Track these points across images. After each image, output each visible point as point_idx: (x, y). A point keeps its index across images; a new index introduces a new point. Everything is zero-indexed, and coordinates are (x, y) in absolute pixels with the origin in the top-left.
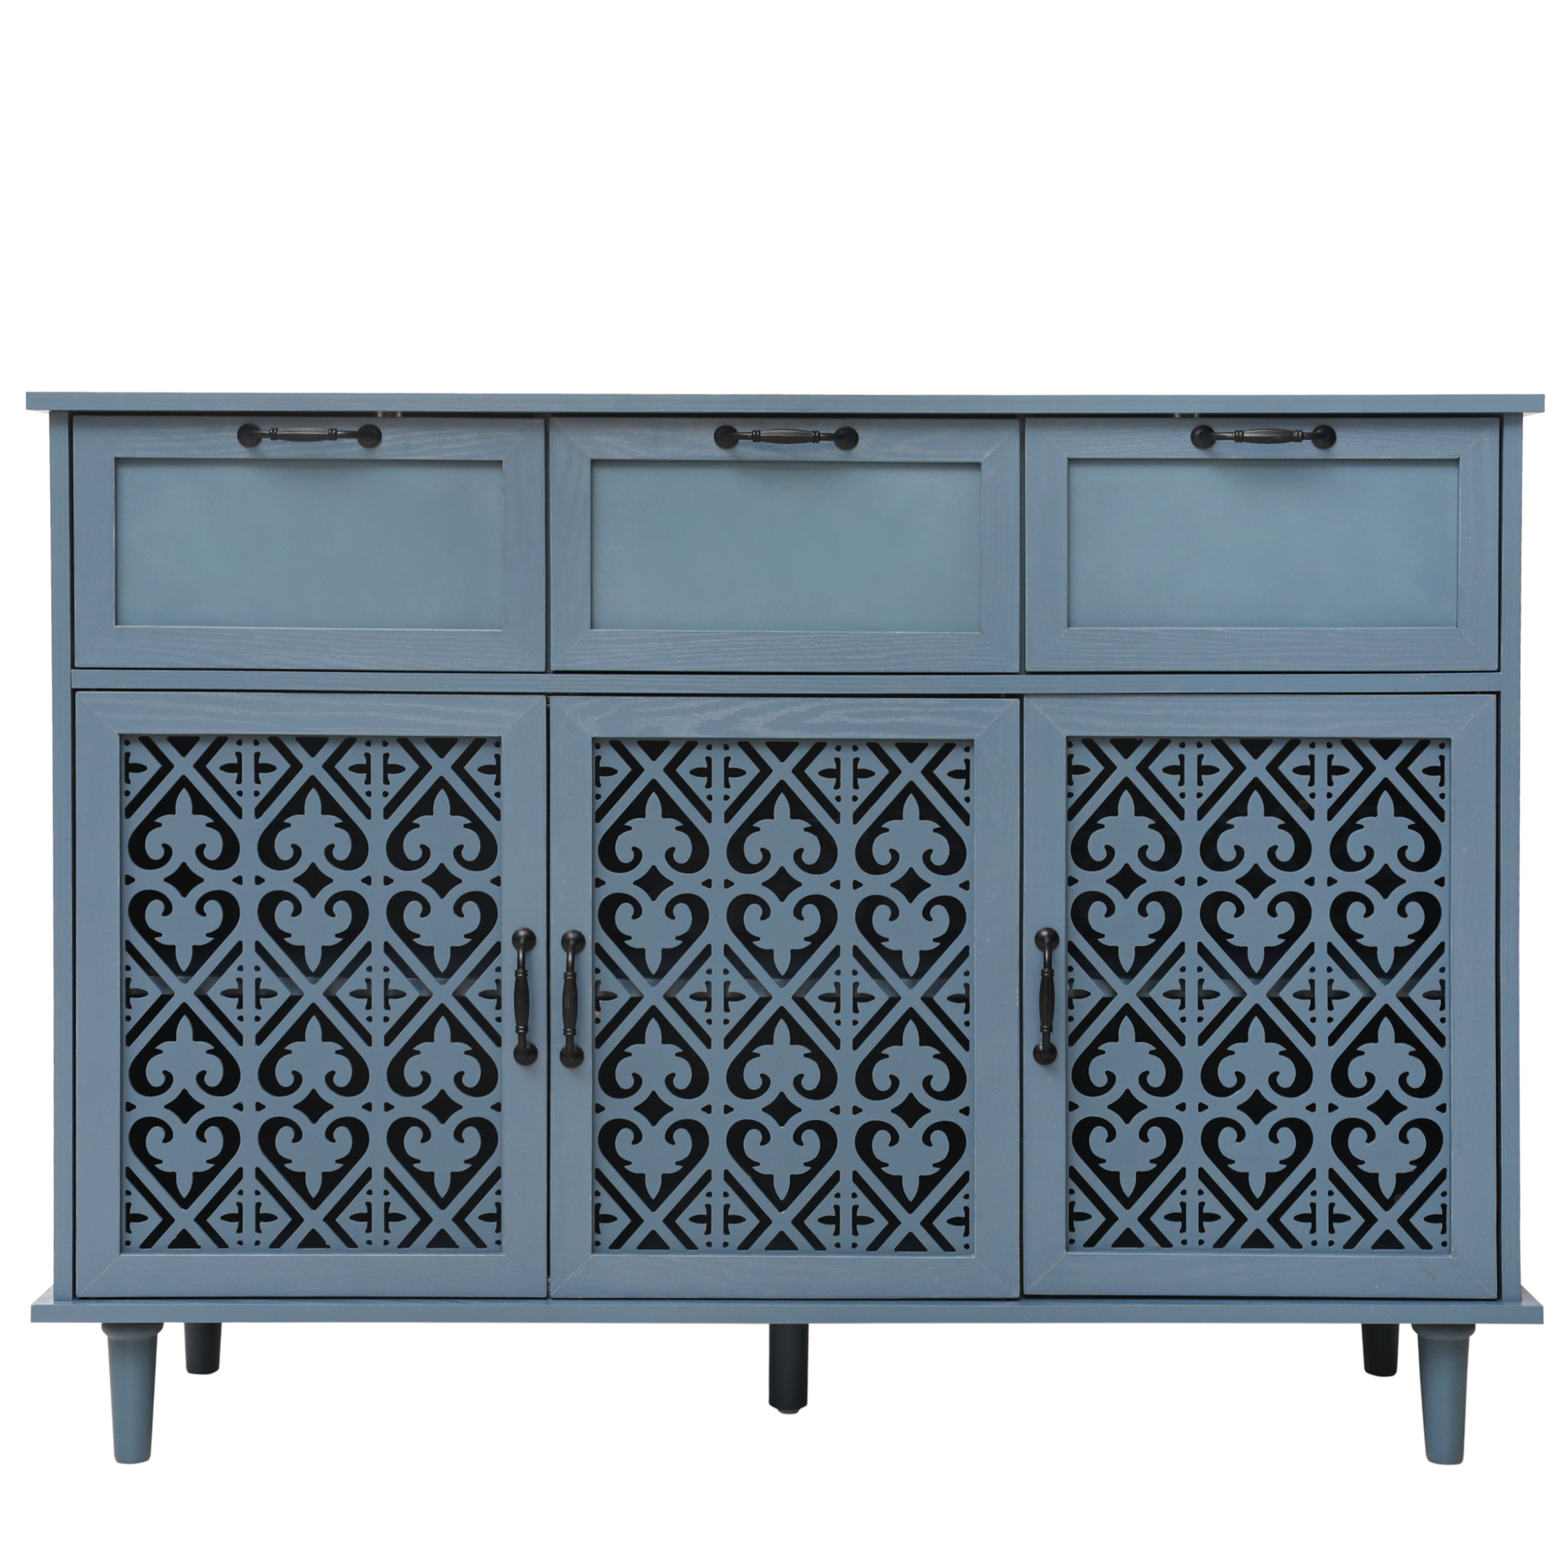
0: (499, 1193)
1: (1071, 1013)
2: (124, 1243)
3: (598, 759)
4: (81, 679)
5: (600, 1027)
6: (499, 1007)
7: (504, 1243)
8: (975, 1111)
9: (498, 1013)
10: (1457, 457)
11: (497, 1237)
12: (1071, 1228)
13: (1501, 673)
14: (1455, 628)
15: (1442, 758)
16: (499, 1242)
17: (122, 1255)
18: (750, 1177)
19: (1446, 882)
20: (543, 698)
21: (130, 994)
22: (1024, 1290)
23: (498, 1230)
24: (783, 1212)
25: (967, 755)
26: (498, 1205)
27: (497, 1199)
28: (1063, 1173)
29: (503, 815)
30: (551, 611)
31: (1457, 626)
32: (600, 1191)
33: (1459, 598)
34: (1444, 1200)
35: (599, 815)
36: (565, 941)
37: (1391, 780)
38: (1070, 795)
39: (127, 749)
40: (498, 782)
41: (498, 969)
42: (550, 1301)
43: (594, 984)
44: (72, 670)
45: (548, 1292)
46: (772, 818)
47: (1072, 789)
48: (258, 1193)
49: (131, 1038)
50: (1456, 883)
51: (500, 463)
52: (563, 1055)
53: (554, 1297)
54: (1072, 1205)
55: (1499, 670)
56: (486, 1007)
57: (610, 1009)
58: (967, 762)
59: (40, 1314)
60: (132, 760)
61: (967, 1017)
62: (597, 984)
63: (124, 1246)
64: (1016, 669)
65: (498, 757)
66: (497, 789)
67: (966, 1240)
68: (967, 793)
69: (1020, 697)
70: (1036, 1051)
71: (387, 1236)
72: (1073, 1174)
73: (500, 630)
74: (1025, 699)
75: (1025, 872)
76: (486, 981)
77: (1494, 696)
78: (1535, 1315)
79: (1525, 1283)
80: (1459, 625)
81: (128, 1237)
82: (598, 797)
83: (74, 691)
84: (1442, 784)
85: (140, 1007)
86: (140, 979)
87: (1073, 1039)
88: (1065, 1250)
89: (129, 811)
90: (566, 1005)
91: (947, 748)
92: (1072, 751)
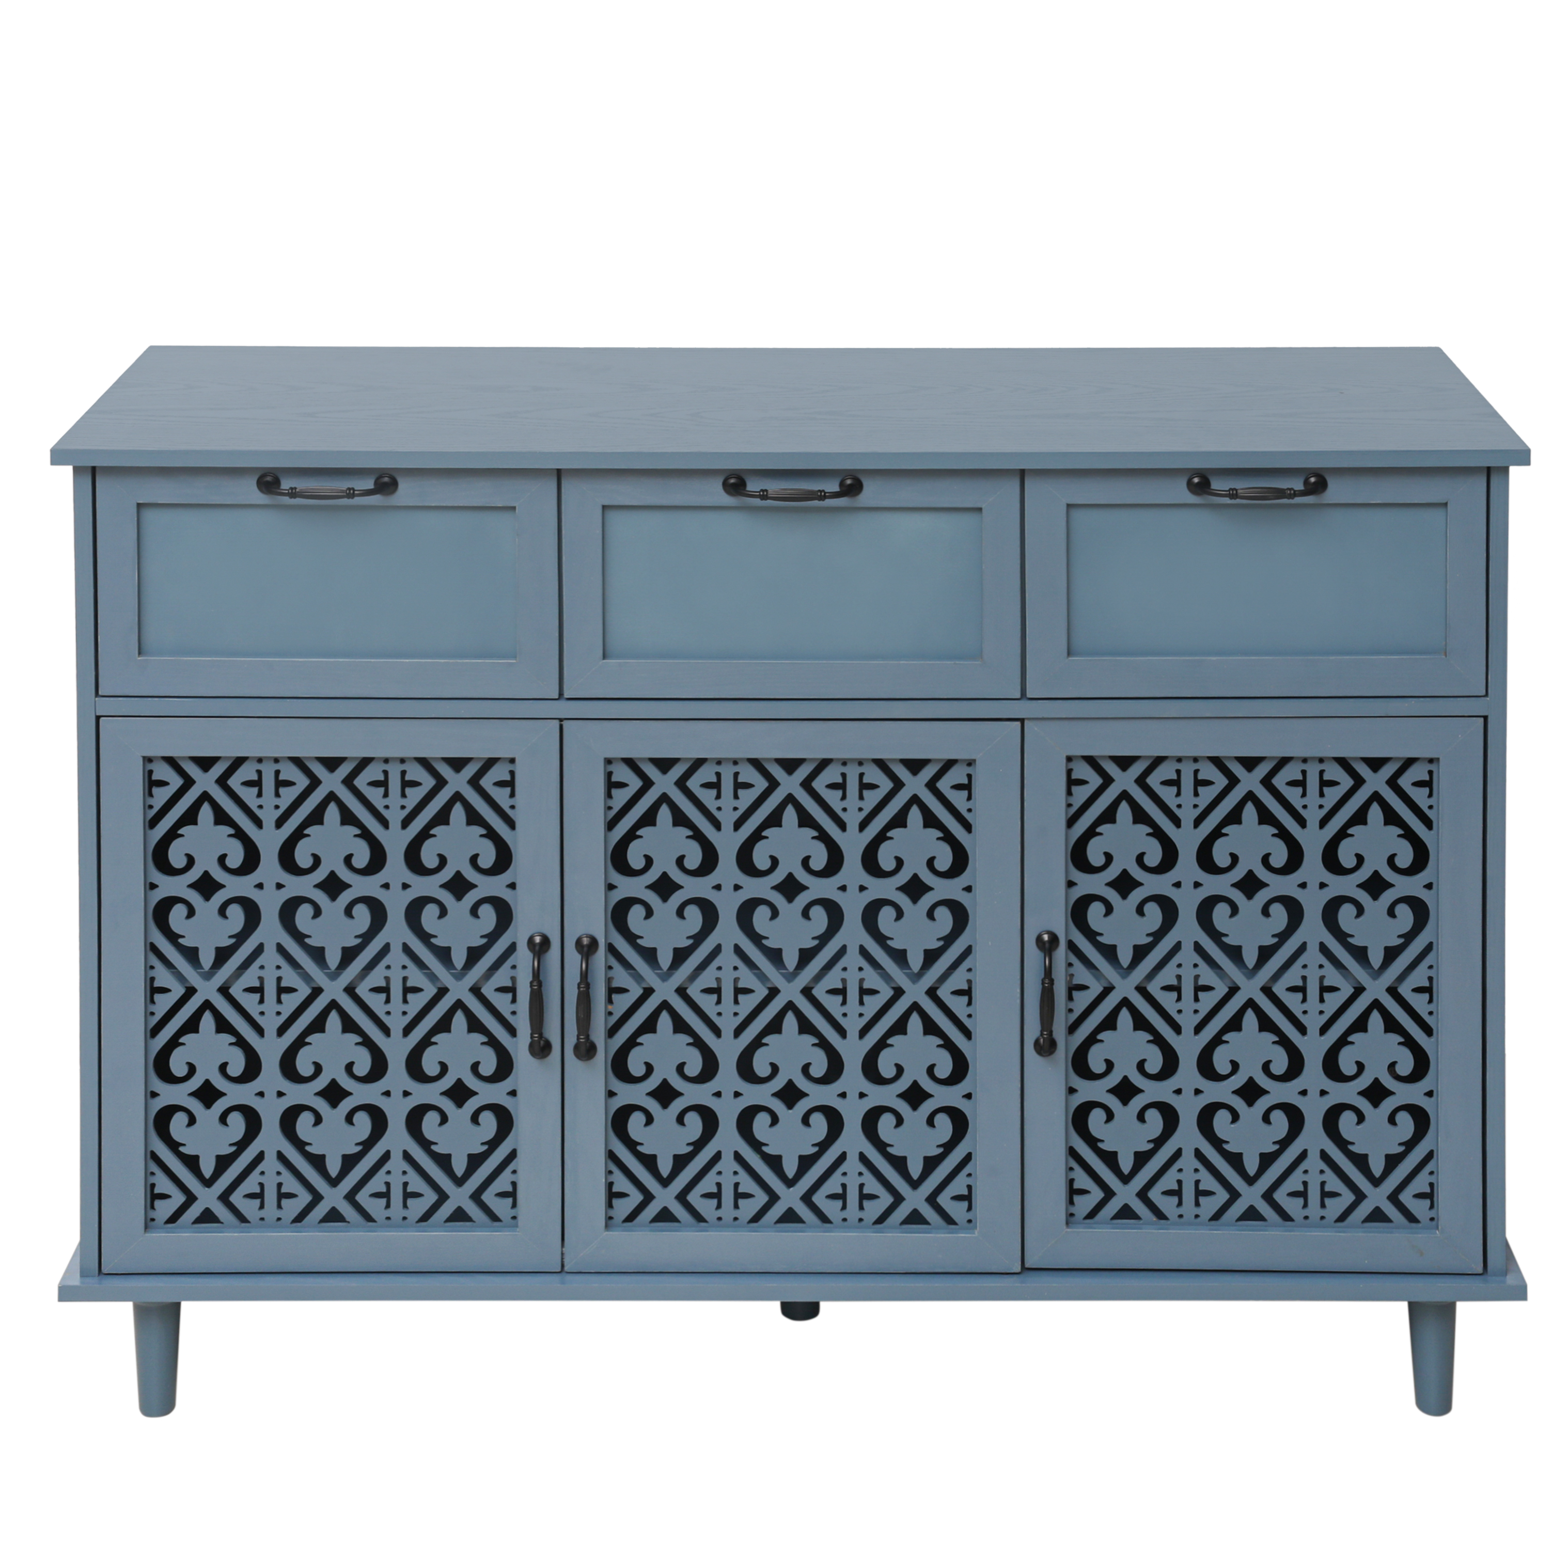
0: (514, 1172)
1: (1071, 1005)
2: (149, 1220)
3: (609, 774)
4: (104, 706)
5: (613, 1020)
6: (514, 1001)
7: (519, 1218)
8: (978, 1096)
9: (513, 1007)
10: (1445, 502)
11: (513, 1212)
12: (1071, 1202)
13: (1488, 699)
14: (1444, 657)
15: (1431, 773)
16: (514, 1218)
17: (147, 1235)
18: (759, 1156)
19: (1434, 886)
20: (557, 722)
21: (154, 991)
22: (1025, 1263)
23: (514, 1205)
24: (791, 1189)
25: (969, 770)
26: (514, 1184)
27: (513, 1178)
28: (1062, 1152)
29: (518, 825)
30: (565, 644)
31: (1446, 656)
32: (613, 1171)
33: (1448, 629)
34: (1432, 1179)
35: (611, 825)
36: (579, 943)
37: (1381, 793)
38: (1069, 805)
39: (150, 766)
40: (512, 795)
41: (514, 967)
42: (563, 1274)
43: (607, 980)
44: (97, 699)
45: (563, 1266)
46: (781, 826)
47: (1071, 801)
48: (279, 1173)
49: (155, 1031)
50: (1444, 887)
51: (514, 508)
52: (577, 1048)
53: (568, 1271)
54: (1071, 1181)
55: (1487, 695)
56: (502, 1002)
57: (622, 1003)
58: (969, 776)
59: (66, 1293)
60: (154, 777)
61: (969, 1010)
62: (609, 980)
63: (149, 1223)
64: (1018, 695)
65: (512, 773)
66: (511, 802)
67: (970, 1216)
68: (970, 805)
69: (1022, 721)
70: (1037, 1043)
71: (405, 1213)
72: (1072, 1153)
73: (515, 661)
74: (1026, 722)
75: (1026, 879)
76: (502, 978)
77: (1482, 719)
80: (1448, 654)
81: (152, 1214)
82: (610, 808)
83: (98, 718)
84: (1430, 795)
85: (164, 1003)
86: (163, 977)
87: (1072, 1029)
88: (1065, 1227)
89: (153, 823)
90: (579, 1015)
91: (949, 764)
92: (1072, 765)
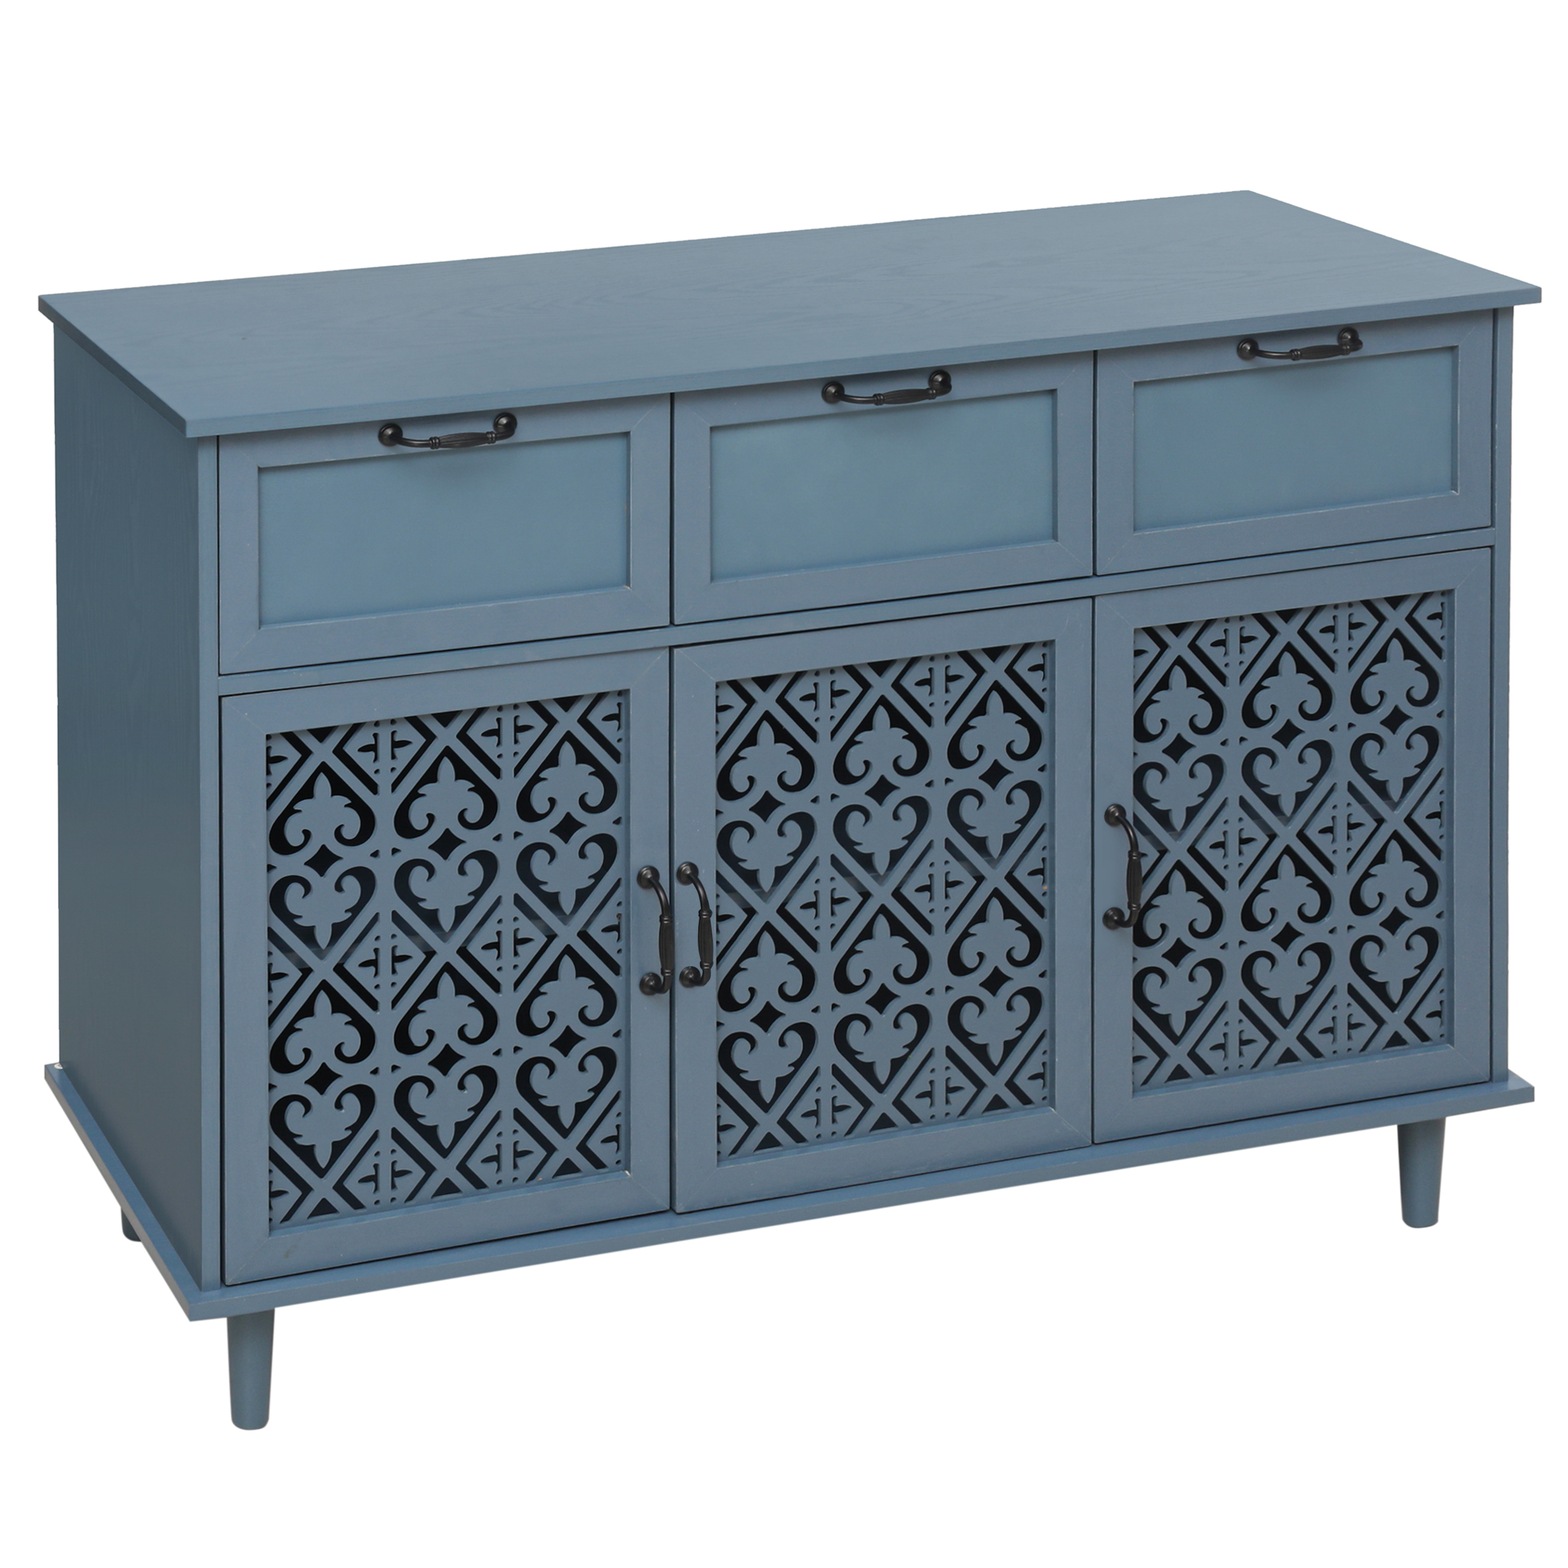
78: (1526, 1094)
79: (1512, 1067)
